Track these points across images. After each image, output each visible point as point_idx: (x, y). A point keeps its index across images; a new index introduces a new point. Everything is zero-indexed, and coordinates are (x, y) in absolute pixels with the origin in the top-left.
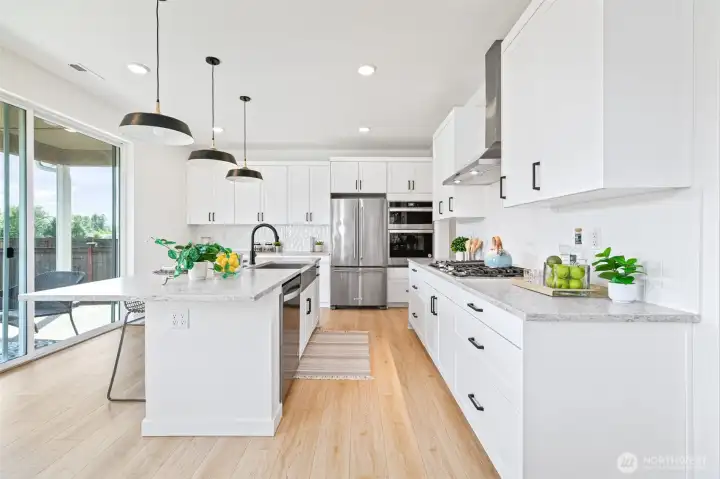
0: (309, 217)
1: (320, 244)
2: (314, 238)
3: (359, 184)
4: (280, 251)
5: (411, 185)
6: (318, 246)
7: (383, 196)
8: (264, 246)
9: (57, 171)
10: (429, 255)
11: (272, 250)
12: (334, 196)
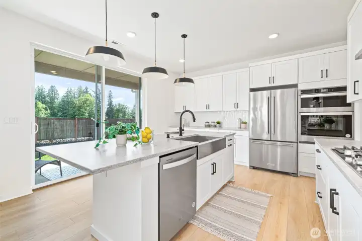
0: (236, 105)
1: (245, 123)
2: (240, 119)
3: (272, 79)
4: (220, 127)
5: (325, 74)
6: (243, 124)
7: (295, 86)
8: (210, 124)
9: (135, 92)
10: (348, 136)
11: (215, 126)
12: (252, 90)
